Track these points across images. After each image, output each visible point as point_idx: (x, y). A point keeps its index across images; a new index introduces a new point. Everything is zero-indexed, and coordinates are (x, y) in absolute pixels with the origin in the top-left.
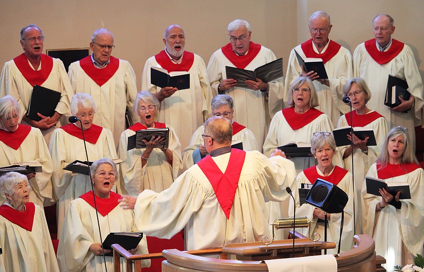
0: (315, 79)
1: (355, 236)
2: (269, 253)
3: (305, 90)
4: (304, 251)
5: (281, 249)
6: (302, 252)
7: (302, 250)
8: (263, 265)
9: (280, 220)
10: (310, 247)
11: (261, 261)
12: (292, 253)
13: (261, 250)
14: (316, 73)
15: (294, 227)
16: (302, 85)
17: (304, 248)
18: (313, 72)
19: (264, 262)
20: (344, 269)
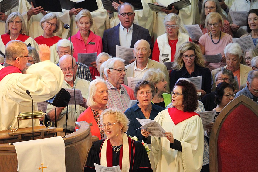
0: (41, 12)
1: (77, 123)
2: (15, 137)
3: (18, 22)
4: (41, 134)
5: (24, 134)
6: (39, 135)
7: (39, 134)
8: (12, 146)
9: (22, 114)
10: (44, 132)
11: (10, 144)
12: (32, 136)
13: (9, 136)
14: (43, 8)
15: (33, 118)
16: (16, 18)
17: (41, 132)
18: (41, 7)
19: (12, 144)
20: (69, 146)
